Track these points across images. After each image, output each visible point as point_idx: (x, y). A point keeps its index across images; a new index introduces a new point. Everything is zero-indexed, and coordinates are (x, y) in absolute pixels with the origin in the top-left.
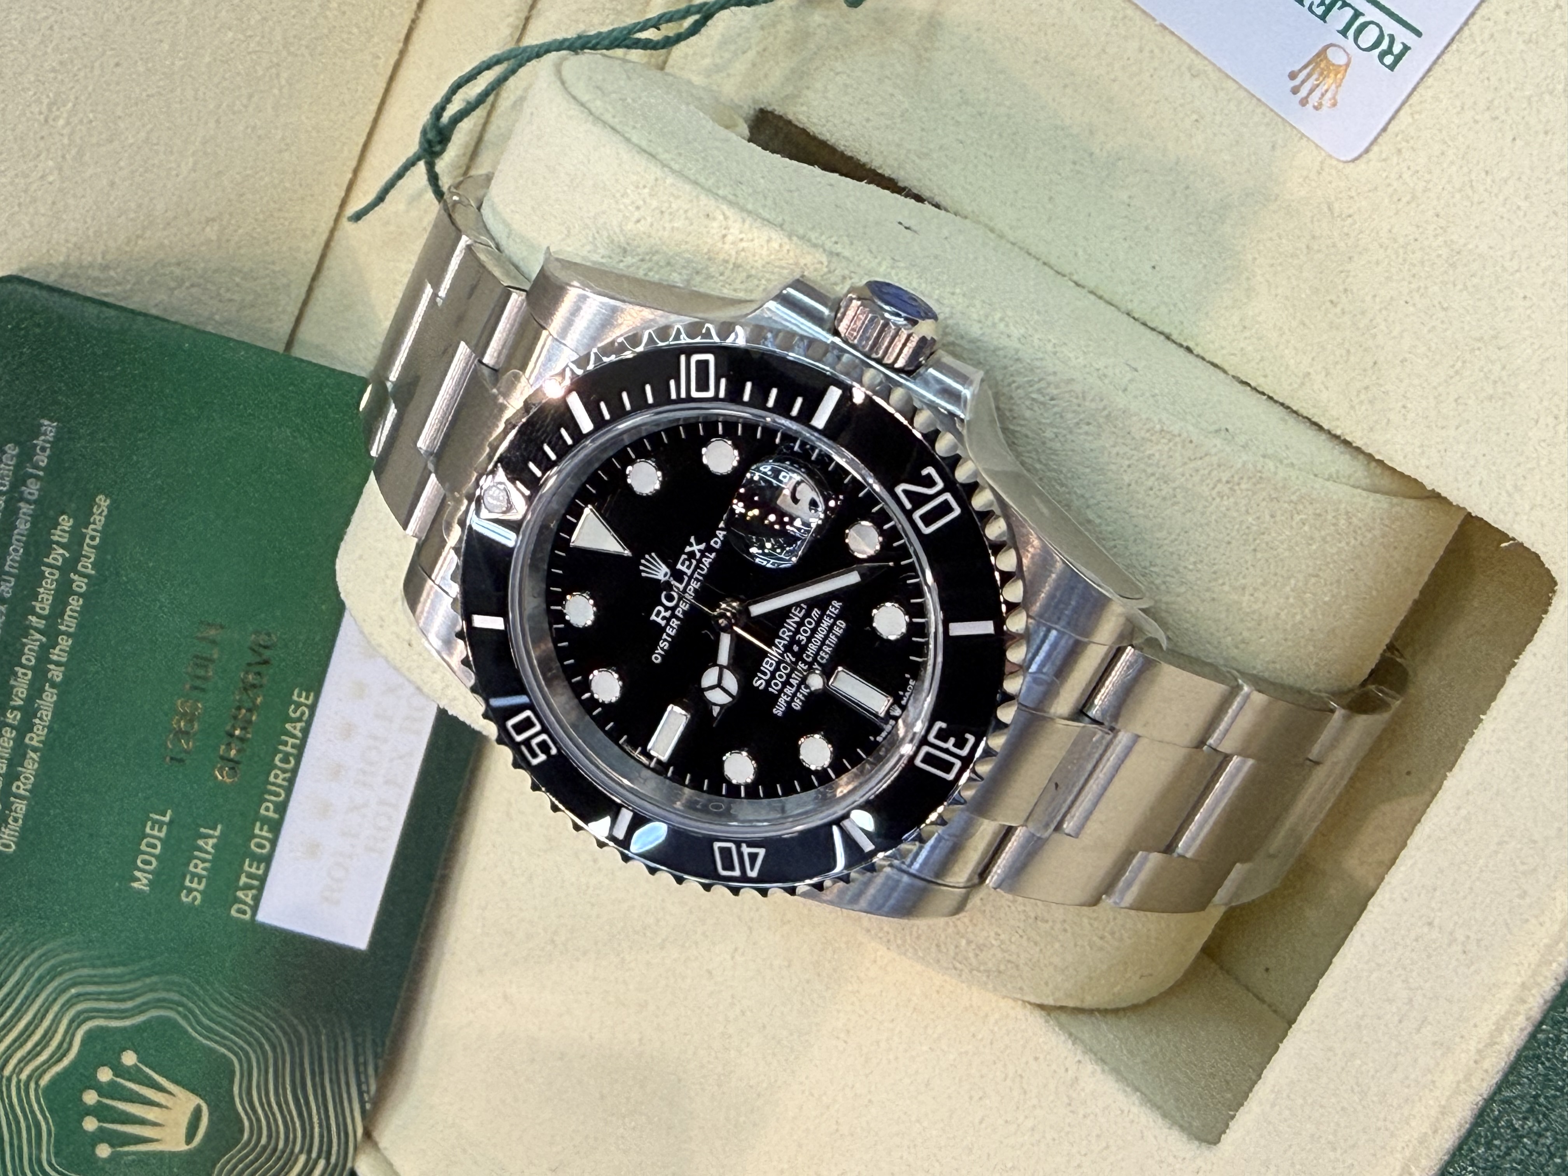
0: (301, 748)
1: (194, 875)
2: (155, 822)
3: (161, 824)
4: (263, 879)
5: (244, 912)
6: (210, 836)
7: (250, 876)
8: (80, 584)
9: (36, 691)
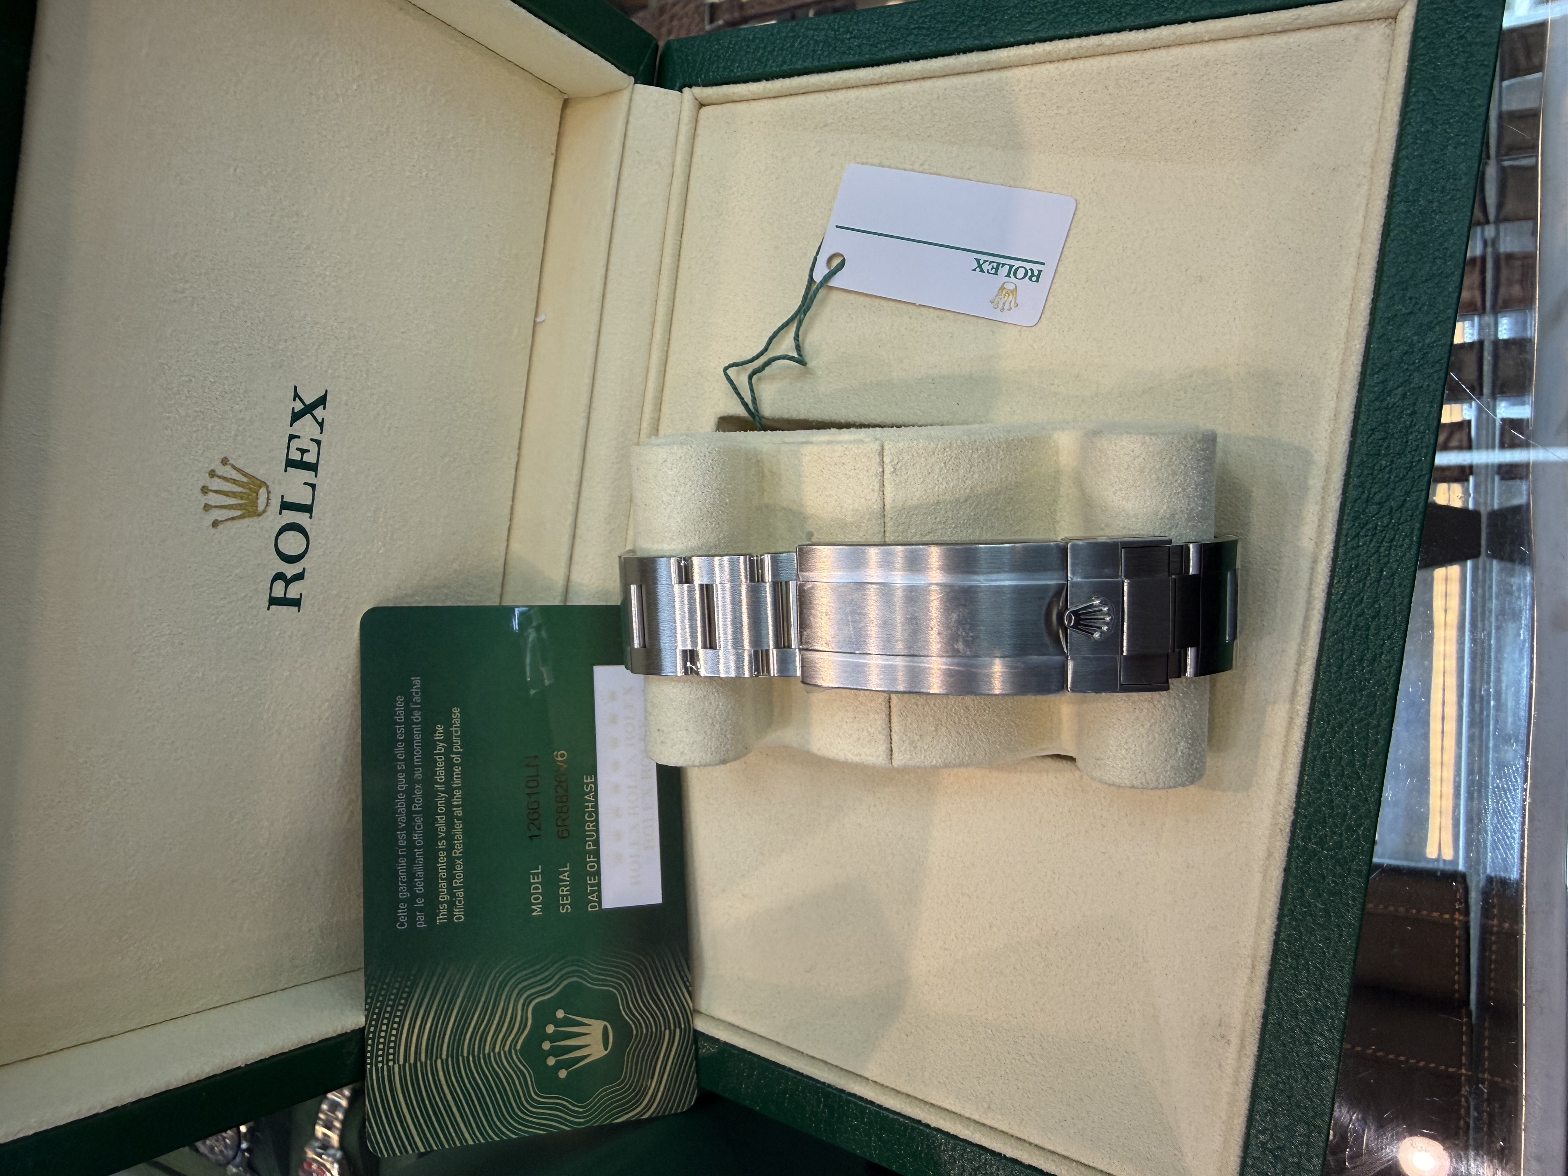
0: (596, 806)
1: (563, 896)
2: (534, 874)
3: (537, 874)
4: (599, 885)
5: (595, 907)
6: (566, 871)
7: (592, 885)
8: (457, 759)
9: (450, 825)
